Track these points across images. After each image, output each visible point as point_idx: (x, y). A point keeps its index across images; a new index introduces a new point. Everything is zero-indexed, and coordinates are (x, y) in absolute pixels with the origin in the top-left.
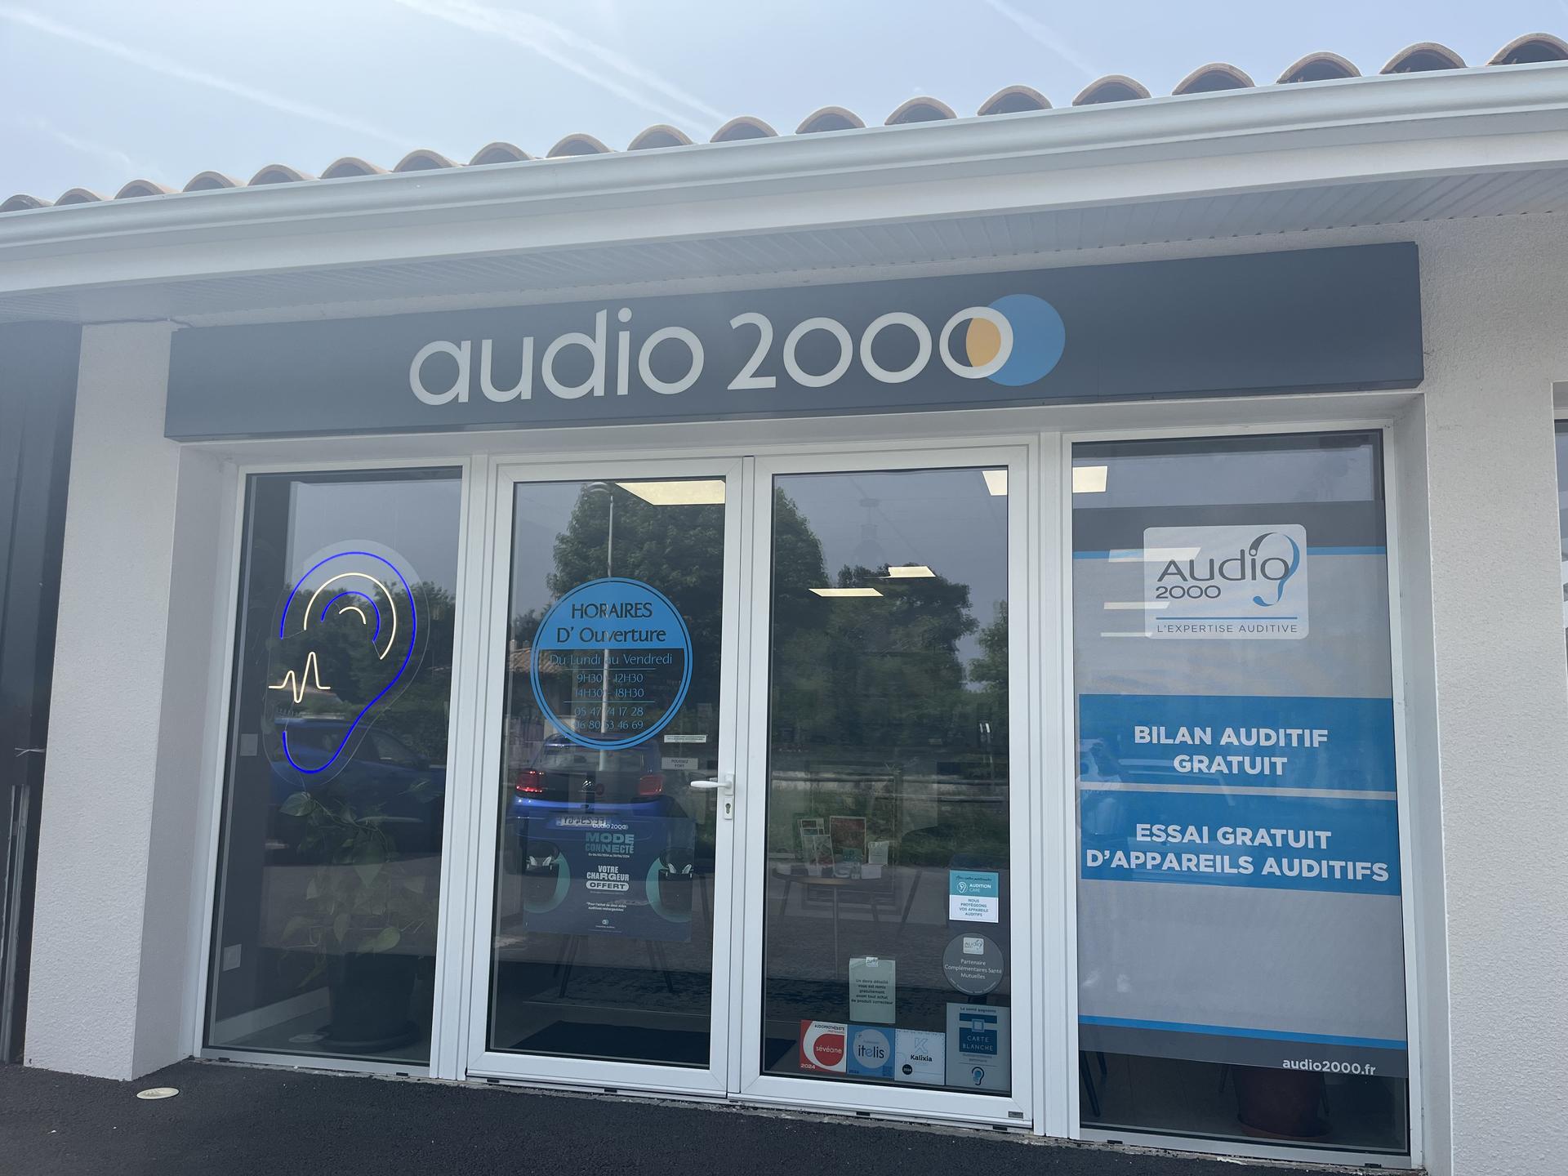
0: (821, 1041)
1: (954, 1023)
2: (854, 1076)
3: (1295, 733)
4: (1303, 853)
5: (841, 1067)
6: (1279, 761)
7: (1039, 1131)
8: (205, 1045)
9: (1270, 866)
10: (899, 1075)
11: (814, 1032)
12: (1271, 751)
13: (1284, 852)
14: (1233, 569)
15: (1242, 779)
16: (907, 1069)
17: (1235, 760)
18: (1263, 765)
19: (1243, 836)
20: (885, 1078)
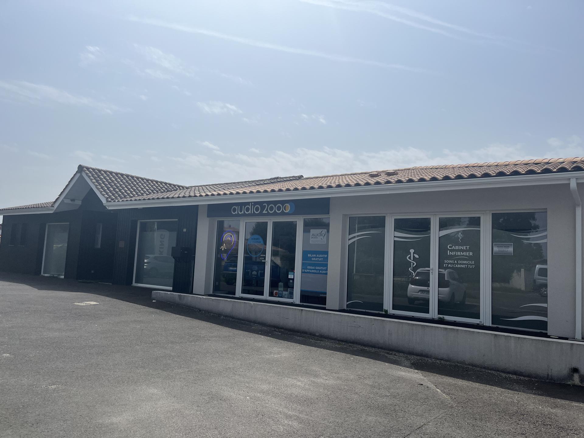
0: (276, 293)
1: (289, 291)
2: (279, 297)
3: (324, 255)
4: (324, 270)
5: (277, 296)
6: (322, 259)
7: (296, 303)
8: (213, 293)
9: (320, 272)
10: (283, 297)
11: (275, 292)
12: (322, 258)
13: (322, 270)
14: (319, 235)
15: (318, 261)
16: (284, 296)
17: (318, 259)
18: (320, 259)
19: (318, 268)
20: (282, 297)
